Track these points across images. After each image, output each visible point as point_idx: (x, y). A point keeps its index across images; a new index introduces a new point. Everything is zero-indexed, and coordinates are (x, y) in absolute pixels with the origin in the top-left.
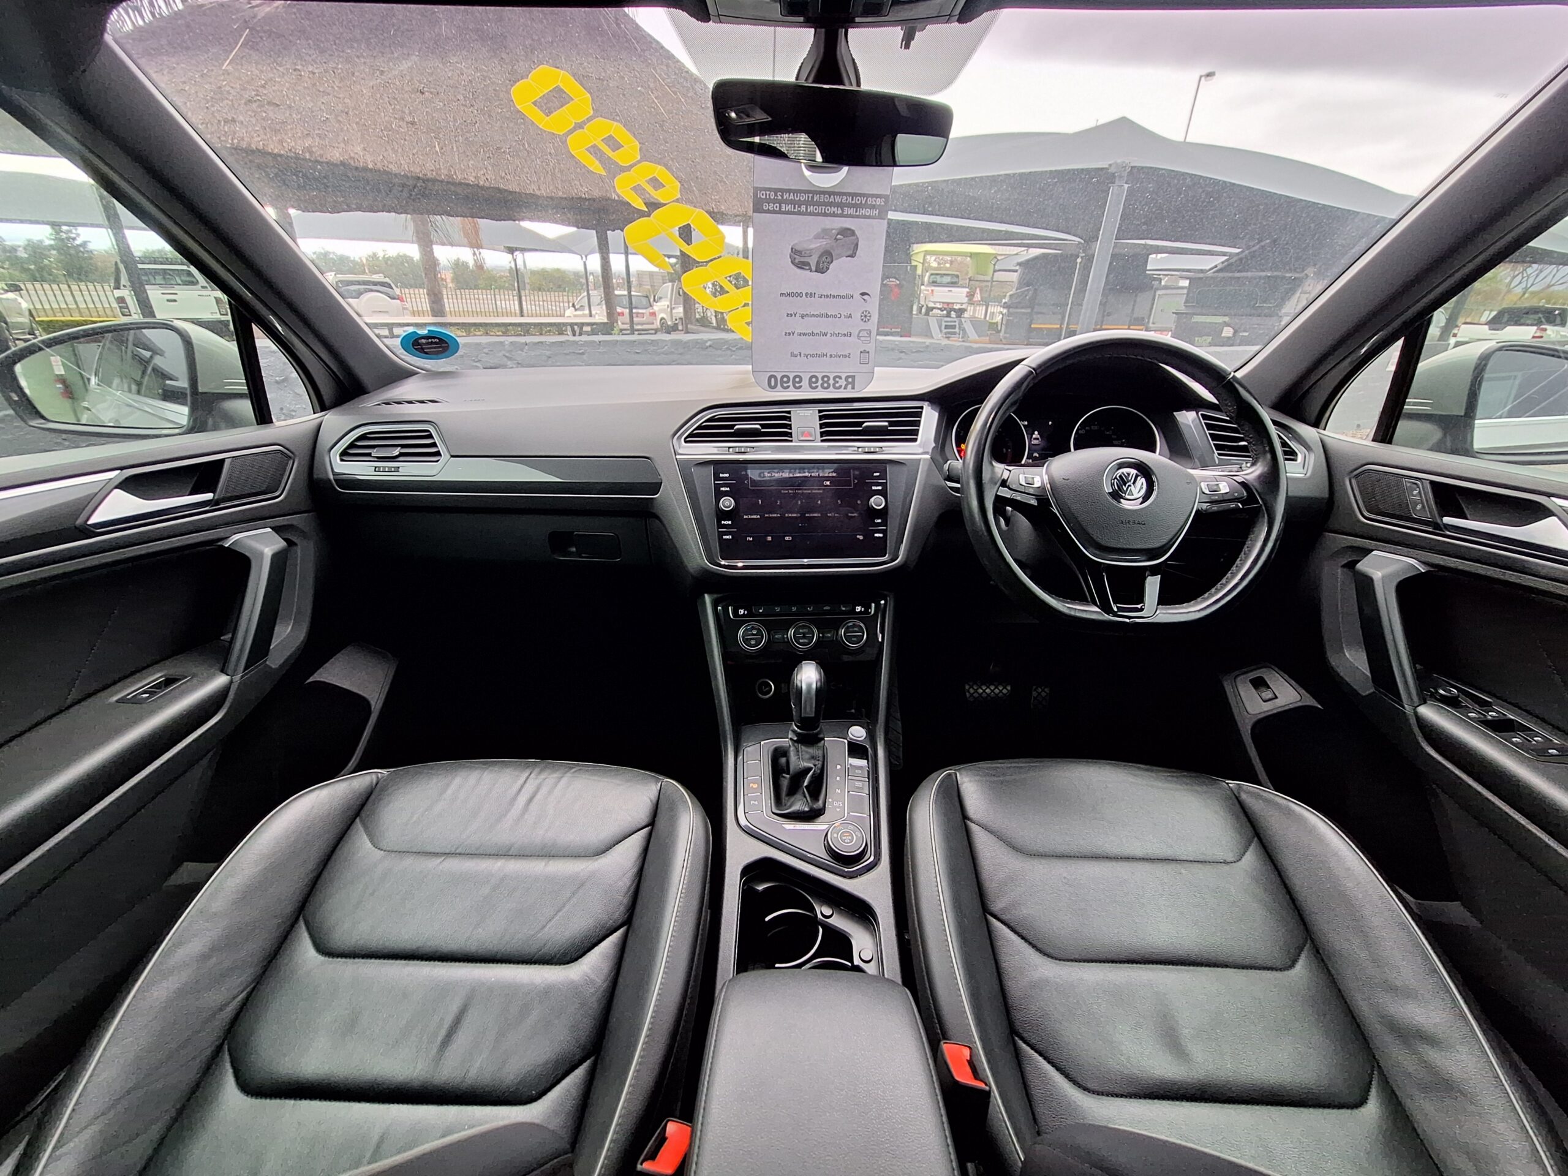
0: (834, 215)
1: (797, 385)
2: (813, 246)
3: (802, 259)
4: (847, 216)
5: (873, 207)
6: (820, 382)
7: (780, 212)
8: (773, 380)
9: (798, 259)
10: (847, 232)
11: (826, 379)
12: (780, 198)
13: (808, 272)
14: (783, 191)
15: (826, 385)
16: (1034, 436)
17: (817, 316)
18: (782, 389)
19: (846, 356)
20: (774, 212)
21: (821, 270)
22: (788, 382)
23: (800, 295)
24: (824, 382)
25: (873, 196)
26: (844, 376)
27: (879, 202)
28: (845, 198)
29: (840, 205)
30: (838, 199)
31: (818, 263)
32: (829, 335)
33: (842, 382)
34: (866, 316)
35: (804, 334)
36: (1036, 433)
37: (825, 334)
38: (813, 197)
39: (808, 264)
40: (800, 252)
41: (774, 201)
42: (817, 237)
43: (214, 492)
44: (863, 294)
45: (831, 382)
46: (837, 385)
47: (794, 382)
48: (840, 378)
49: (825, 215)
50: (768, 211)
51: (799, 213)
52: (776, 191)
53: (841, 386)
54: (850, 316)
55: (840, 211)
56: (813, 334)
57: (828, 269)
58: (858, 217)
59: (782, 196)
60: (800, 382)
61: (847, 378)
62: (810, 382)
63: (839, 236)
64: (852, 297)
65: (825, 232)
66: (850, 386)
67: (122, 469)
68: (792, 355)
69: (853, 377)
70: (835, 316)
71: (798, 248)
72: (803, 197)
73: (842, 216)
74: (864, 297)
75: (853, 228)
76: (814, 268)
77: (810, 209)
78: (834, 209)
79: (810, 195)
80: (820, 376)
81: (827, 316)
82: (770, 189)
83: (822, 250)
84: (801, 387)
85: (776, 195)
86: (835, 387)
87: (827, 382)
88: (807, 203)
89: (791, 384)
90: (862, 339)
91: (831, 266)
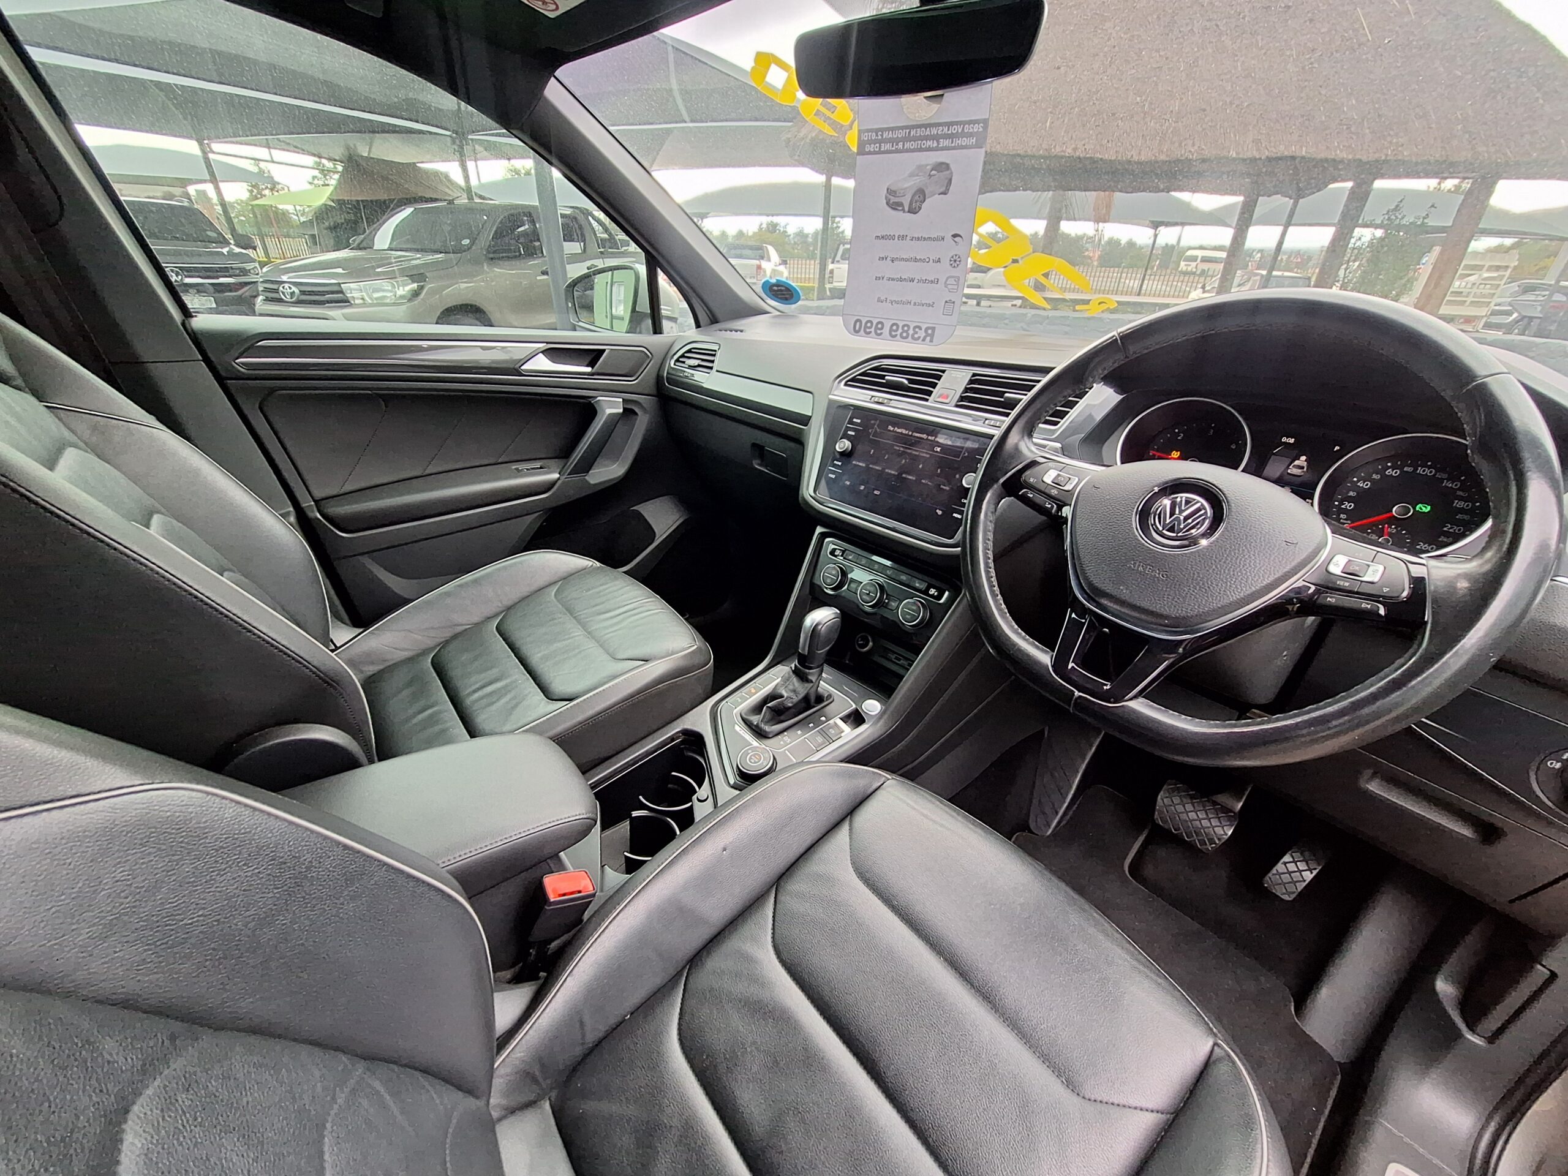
0: (929, 149)
1: (879, 332)
2: (906, 185)
3: (897, 200)
4: (943, 149)
5: (970, 135)
6: (900, 330)
7: (880, 152)
8: (858, 324)
9: (893, 199)
10: (942, 167)
11: (906, 328)
12: (880, 137)
13: (901, 213)
14: (882, 130)
15: (905, 335)
16: (1297, 462)
17: (907, 260)
18: (864, 334)
19: (929, 305)
20: (875, 153)
21: (913, 211)
22: (870, 328)
23: (893, 237)
24: (904, 331)
25: (970, 122)
26: (924, 327)
27: (977, 128)
28: (941, 128)
29: (936, 138)
30: (934, 131)
31: (911, 204)
32: (916, 281)
33: (922, 334)
34: (955, 261)
35: (893, 279)
36: (1303, 458)
37: (912, 280)
38: (910, 132)
39: (901, 204)
40: (895, 192)
41: (875, 142)
42: (911, 175)
43: (593, 368)
44: (955, 236)
45: (911, 332)
46: (916, 336)
47: (876, 328)
48: (920, 328)
49: (921, 150)
50: (870, 153)
51: (897, 151)
52: (876, 131)
53: (919, 337)
54: (939, 261)
55: (935, 145)
56: (901, 280)
57: (920, 208)
58: (954, 148)
59: (882, 136)
60: (882, 329)
61: (927, 329)
62: (891, 330)
63: (933, 172)
64: (943, 239)
65: (920, 168)
66: (928, 338)
67: (547, 343)
68: (879, 300)
69: (933, 329)
70: (923, 261)
71: (893, 188)
72: (900, 134)
73: (937, 149)
74: (956, 239)
75: (948, 162)
76: (906, 209)
77: (907, 145)
78: (929, 143)
79: (908, 131)
80: (901, 324)
81: (916, 260)
82: (871, 130)
83: (915, 189)
84: (881, 334)
85: (877, 135)
86: (913, 338)
87: (907, 331)
88: (905, 140)
89: (873, 330)
90: (950, 287)
91: (924, 205)
